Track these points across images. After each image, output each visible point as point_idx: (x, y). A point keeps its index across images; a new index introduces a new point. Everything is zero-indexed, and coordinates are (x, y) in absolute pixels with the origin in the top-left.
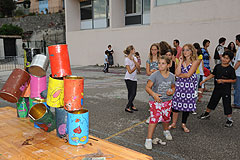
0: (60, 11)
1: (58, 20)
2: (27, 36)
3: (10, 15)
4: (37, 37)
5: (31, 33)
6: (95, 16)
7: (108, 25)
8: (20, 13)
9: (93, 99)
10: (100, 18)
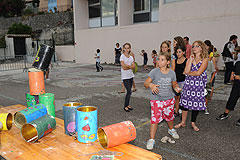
0: (69, 10)
1: (66, 18)
2: (36, 35)
3: (19, 14)
4: (46, 36)
5: (40, 32)
6: (103, 14)
7: (116, 23)
8: (30, 13)
9: (101, 97)
10: (109, 16)
